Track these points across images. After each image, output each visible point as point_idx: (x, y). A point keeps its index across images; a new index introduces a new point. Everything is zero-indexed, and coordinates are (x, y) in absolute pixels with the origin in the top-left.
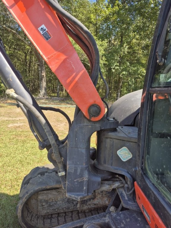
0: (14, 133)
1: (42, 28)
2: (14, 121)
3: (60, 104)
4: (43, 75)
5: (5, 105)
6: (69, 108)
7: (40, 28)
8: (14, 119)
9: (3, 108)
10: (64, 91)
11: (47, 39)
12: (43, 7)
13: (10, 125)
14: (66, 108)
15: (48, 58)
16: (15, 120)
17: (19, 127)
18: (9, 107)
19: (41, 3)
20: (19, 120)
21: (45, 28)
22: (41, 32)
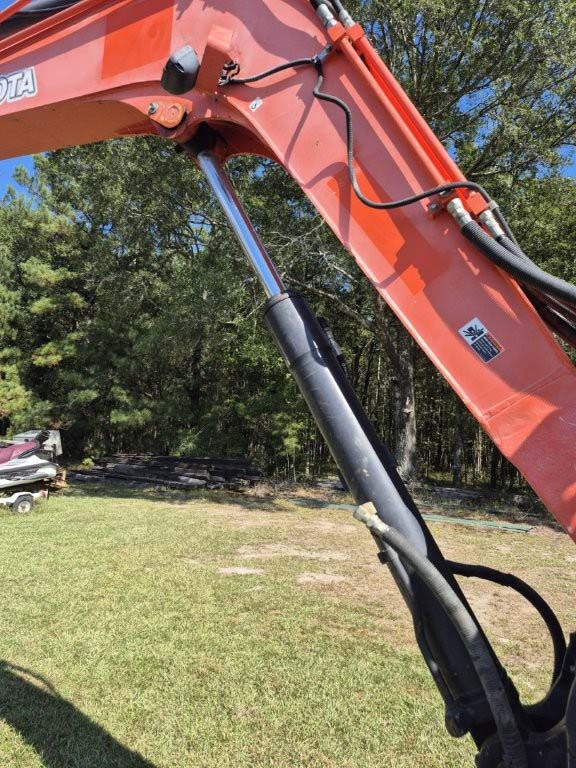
0: (316, 608)
1: (471, 329)
2: (314, 565)
3: (467, 515)
4: (408, 414)
5: (290, 504)
6: (504, 532)
7: (466, 328)
8: (314, 555)
9: (283, 514)
10: (479, 465)
11: (487, 357)
12: (476, 271)
13: (304, 578)
14: (490, 531)
15: (490, 414)
16: (317, 559)
17: (330, 587)
18: (302, 510)
19: (470, 264)
20: (331, 560)
21: (480, 326)
22: (469, 340)
